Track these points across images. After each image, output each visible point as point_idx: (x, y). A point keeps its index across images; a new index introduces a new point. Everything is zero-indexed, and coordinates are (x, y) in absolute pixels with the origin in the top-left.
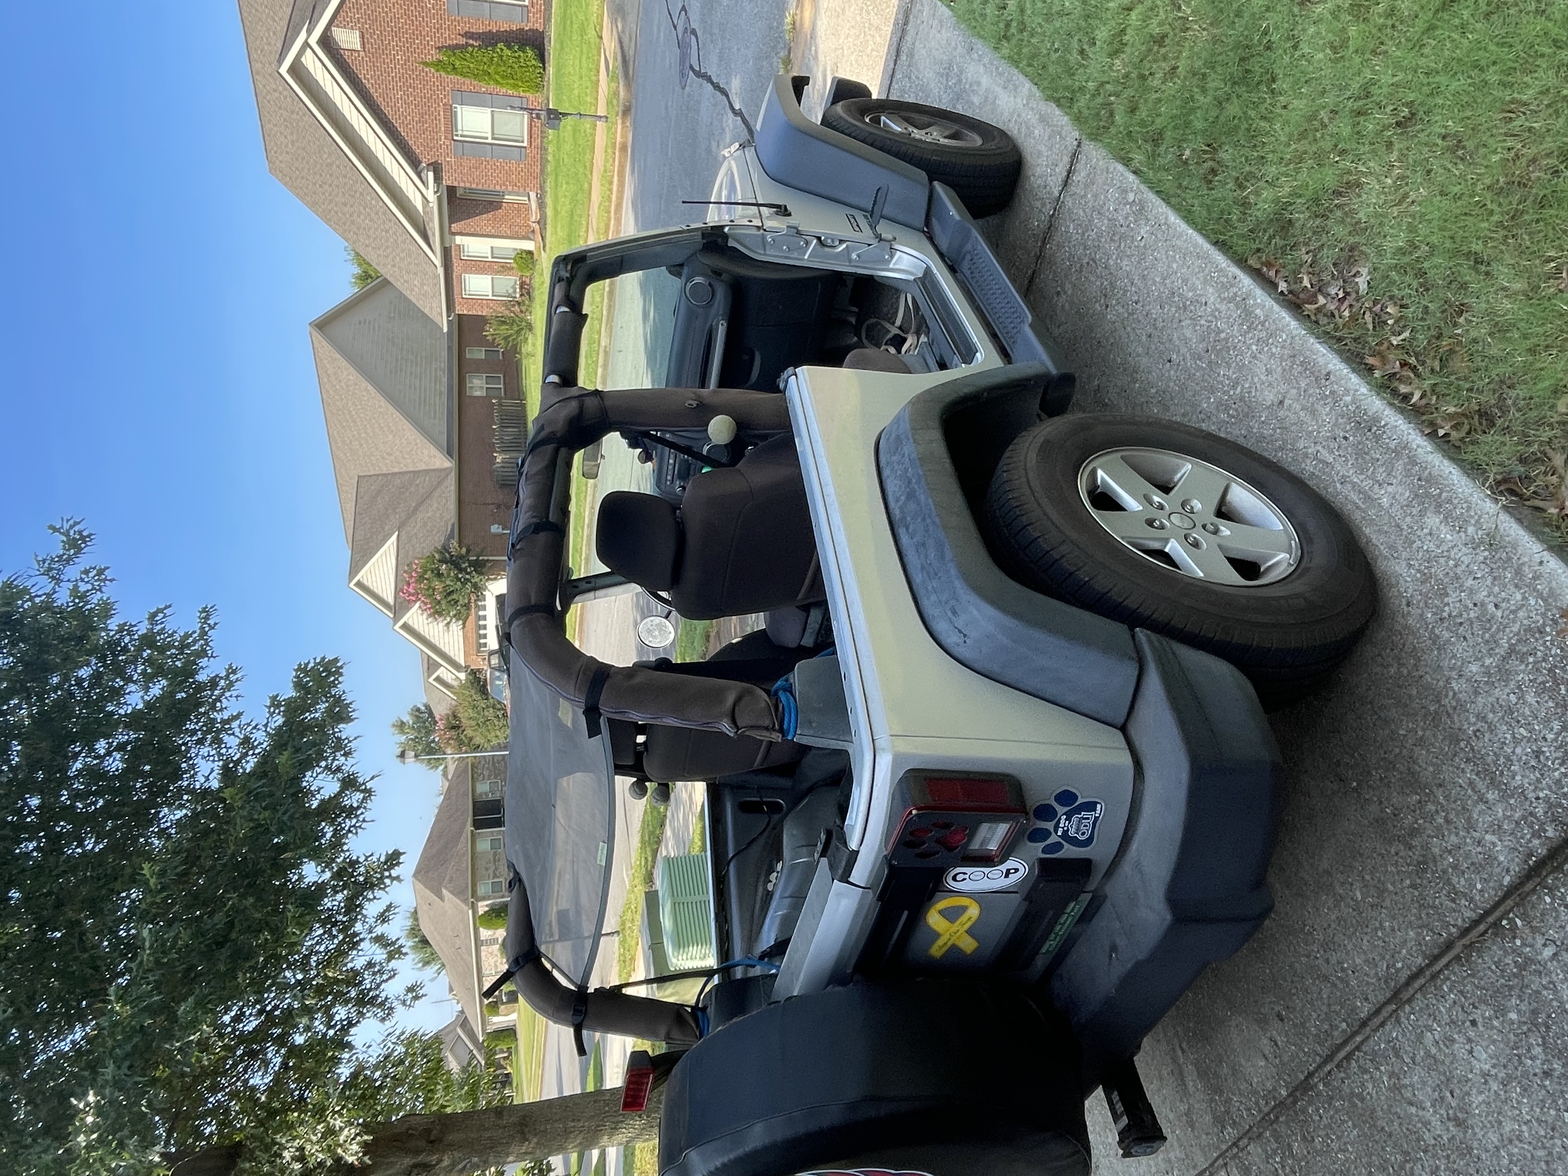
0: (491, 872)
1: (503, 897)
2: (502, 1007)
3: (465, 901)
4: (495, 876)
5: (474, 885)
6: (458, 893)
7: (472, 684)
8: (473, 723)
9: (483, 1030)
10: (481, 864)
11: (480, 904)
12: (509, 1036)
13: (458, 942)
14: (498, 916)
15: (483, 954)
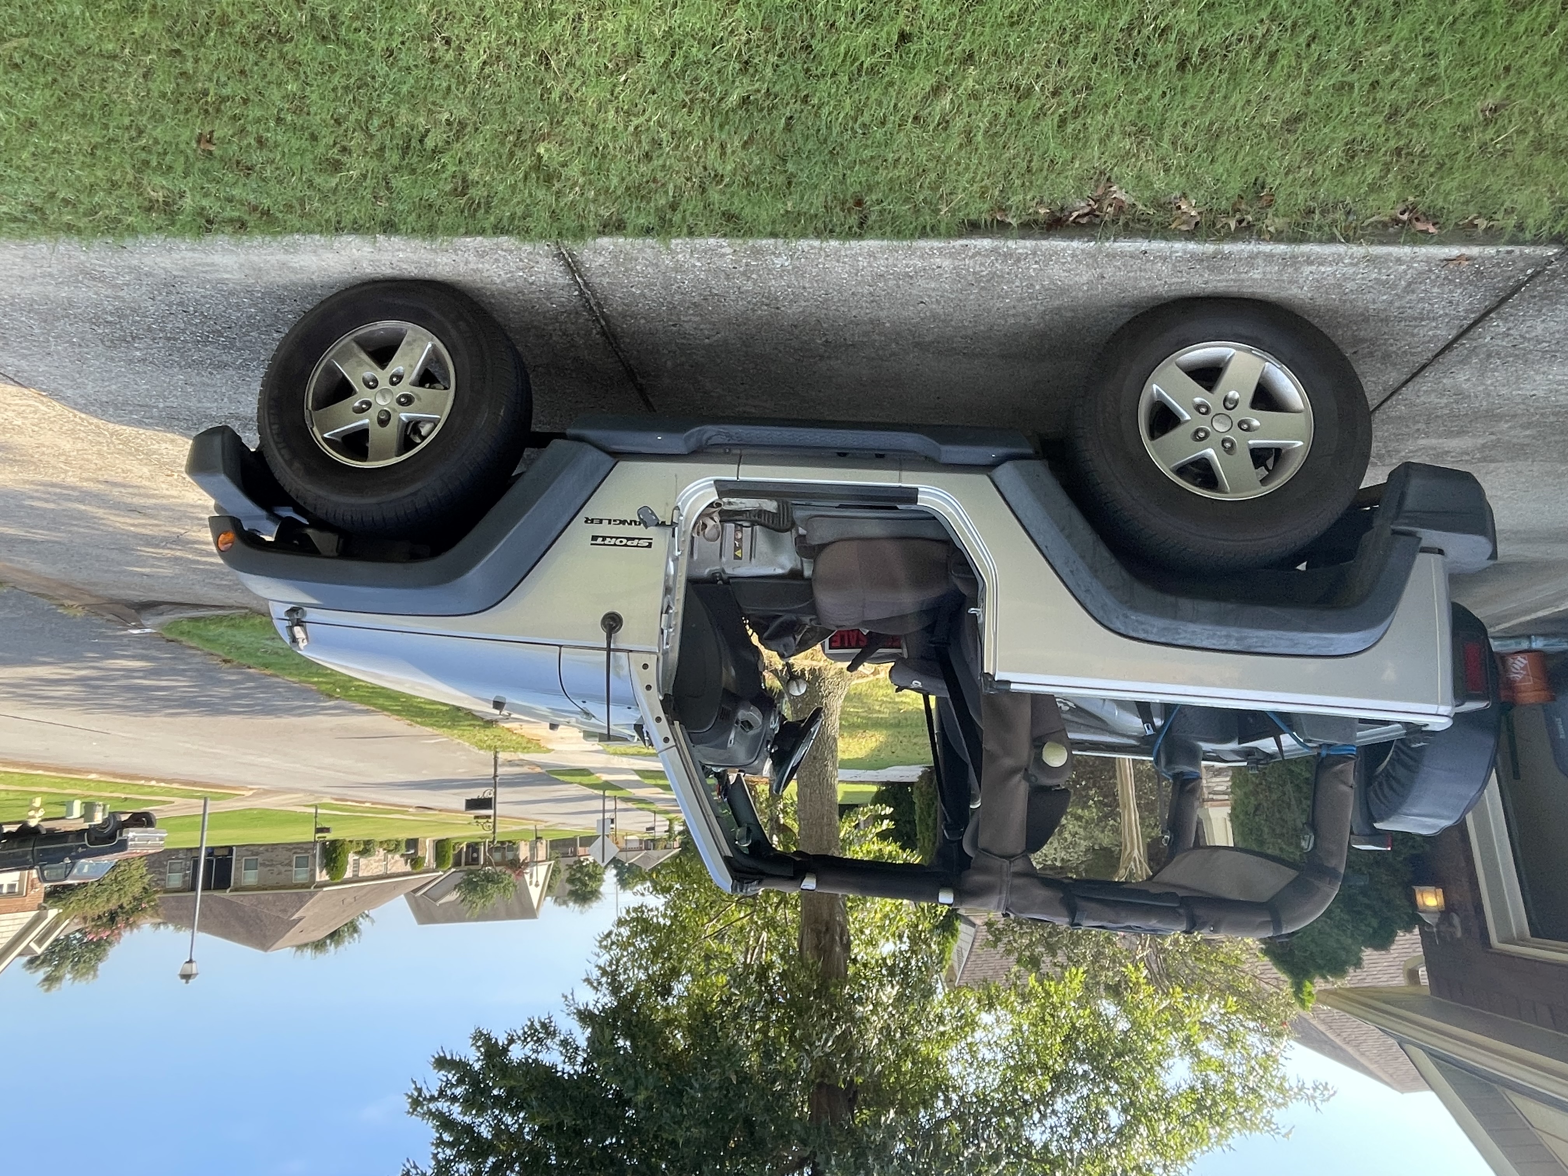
0: (283, 869)
1: (314, 856)
2: (420, 854)
3: (312, 895)
4: (290, 864)
5: (296, 886)
6: (301, 902)
7: (61, 899)
8: (116, 896)
9: (434, 871)
10: (272, 880)
11: (318, 879)
12: (443, 847)
13: (350, 900)
14: (335, 860)
15: (365, 874)
